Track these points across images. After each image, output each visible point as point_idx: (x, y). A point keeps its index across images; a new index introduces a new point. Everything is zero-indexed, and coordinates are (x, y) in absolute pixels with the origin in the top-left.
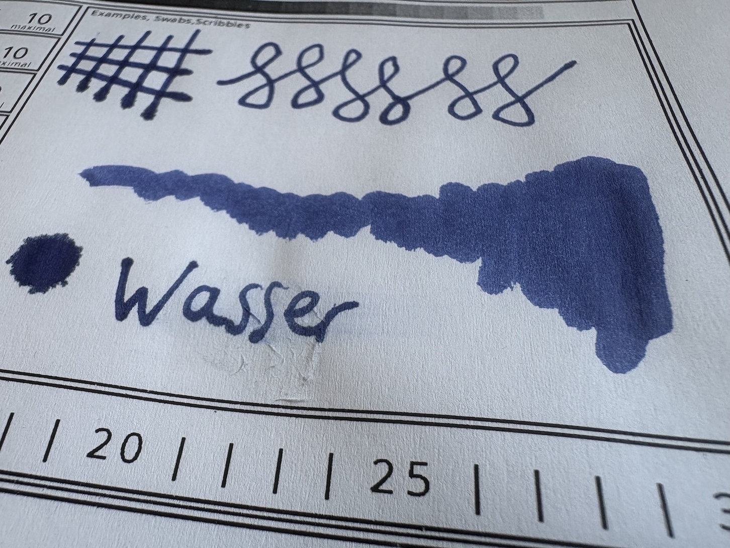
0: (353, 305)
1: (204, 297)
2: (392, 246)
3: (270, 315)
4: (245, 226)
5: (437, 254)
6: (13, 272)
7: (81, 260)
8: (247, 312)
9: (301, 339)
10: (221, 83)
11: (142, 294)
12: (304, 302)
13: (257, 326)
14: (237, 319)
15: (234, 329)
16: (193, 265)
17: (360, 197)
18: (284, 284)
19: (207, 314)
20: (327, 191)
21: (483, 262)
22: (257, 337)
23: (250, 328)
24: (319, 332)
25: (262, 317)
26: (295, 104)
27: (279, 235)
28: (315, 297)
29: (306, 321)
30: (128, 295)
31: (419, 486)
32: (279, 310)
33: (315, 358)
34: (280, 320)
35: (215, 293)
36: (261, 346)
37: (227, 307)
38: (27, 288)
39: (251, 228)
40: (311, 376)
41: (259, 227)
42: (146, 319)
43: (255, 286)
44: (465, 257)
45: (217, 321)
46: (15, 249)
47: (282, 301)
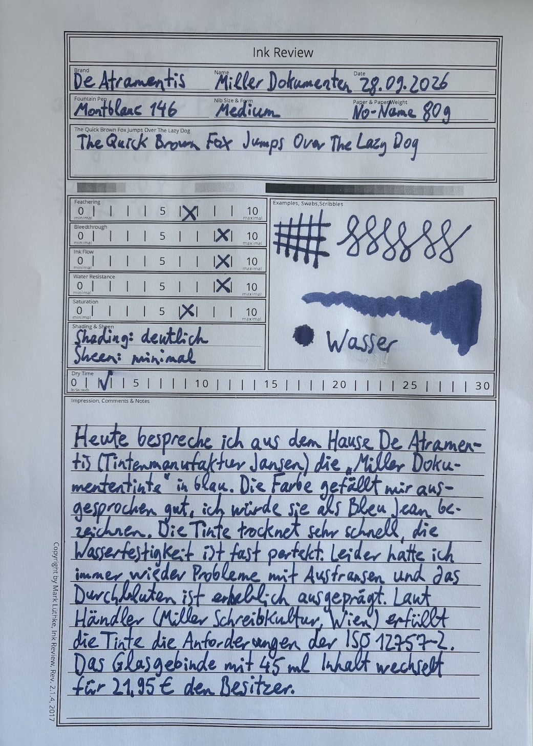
0: (396, 341)
1: (353, 341)
2: (406, 319)
3: (373, 345)
4: (359, 312)
5: (420, 322)
6: (296, 340)
7: (314, 334)
8: (366, 345)
9: (382, 352)
10: (339, 244)
11: (335, 342)
12: (382, 341)
13: (370, 349)
14: (364, 347)
15: (363, 350)
16: (347, 331)
17: (395, 298)
18: (375, 334)
19: (355, 346)
20: (384, 296)
21: (432, 324)
22: (370, 352)
23: (368, 350)
24: (387, 350)
25: (371, 346)
26: (369, 253)
27: (371, 315)
28: (385, 339)
29: (383, 346)
30: (332, 344)
31: (414, 387)
32: (375, 343)
33: (387, 357)
34: (376, 346)
35: (356, 339)
36: (371, 354)
37: (360, 343)
38: (302, 345)
39: (362, 313)
40: (386, 362)
41: (364, 313)
42: (339, 350)
43: (367, 335)
44: (427, 323)
45: (358, 348)
46: (293, 333)
47: (376, 340)
